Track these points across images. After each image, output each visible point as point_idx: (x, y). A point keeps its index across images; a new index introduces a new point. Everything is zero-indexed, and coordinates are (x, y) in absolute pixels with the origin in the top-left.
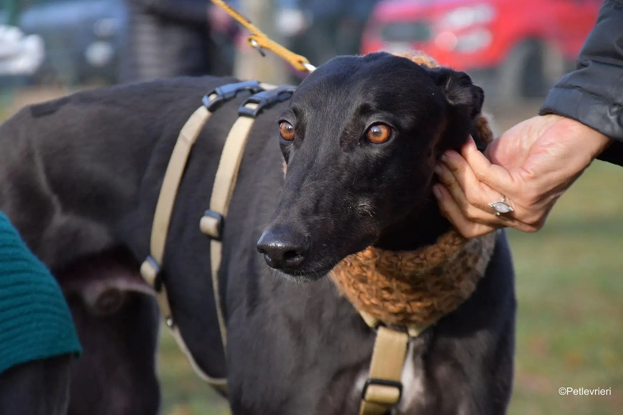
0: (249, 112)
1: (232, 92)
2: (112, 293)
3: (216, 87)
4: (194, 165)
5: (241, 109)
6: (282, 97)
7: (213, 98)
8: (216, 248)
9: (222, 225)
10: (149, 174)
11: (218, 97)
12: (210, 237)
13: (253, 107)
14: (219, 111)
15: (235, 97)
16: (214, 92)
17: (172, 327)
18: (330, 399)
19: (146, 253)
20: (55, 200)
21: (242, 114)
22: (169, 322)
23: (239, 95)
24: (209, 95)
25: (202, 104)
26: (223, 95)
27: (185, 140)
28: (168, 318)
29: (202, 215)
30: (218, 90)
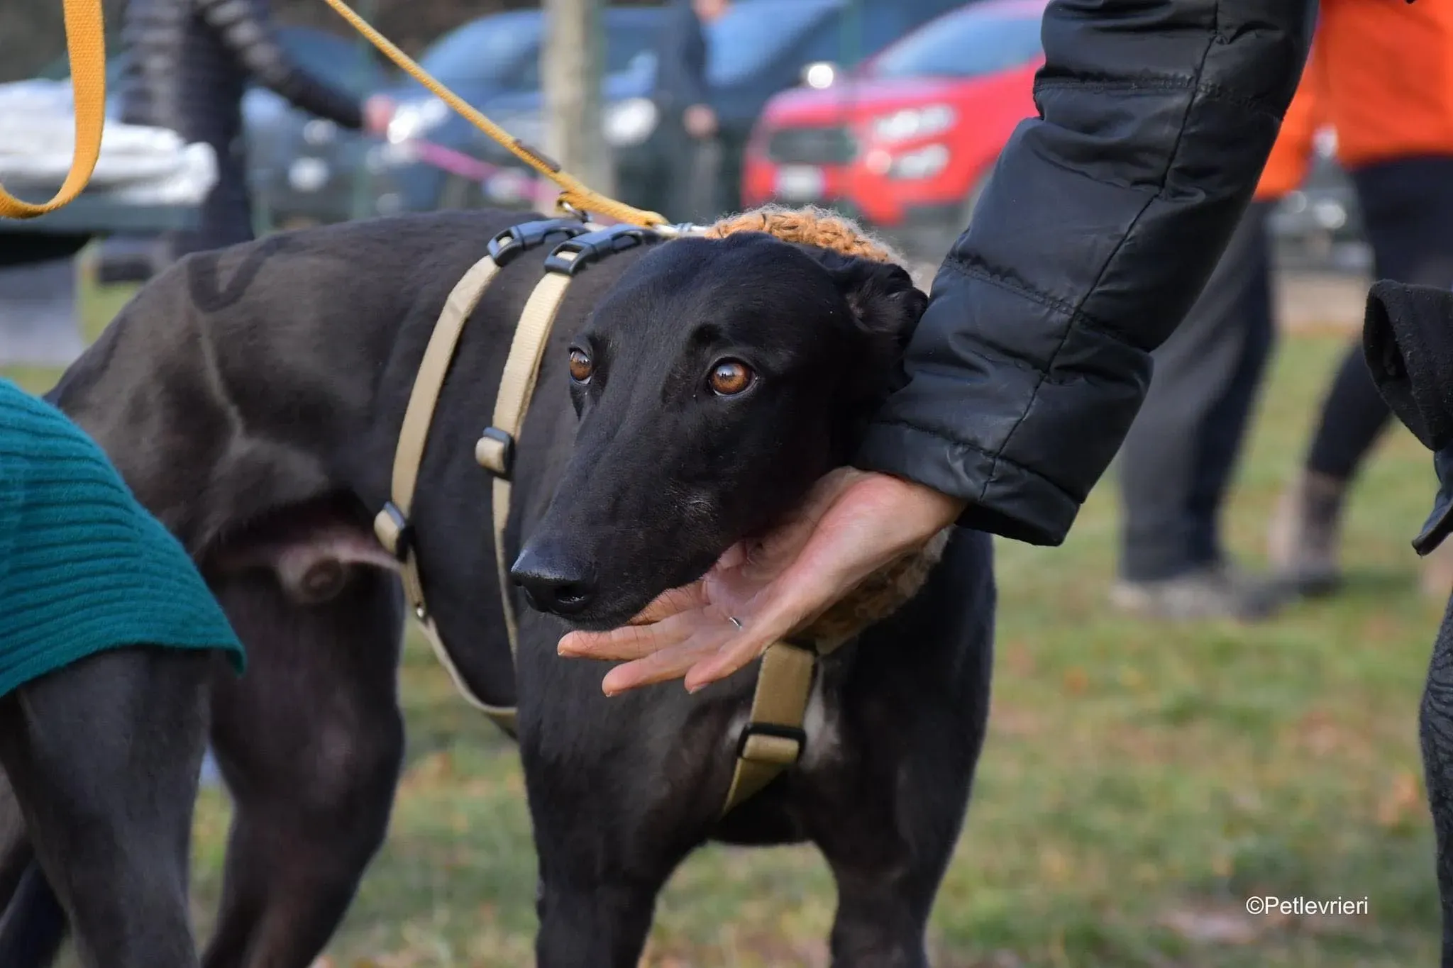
0: (562, 265)
1: (536, 235)
2: (329, 566)
3: (511, 226)
4: (468, 355)
5: (550, 261)
6: (619, 244)
7: (505, 242)
8: (501, 491)
9: (511, 453)
10: (392, 370)
11: (513, 242)
12: (491, 473)
13: (570, 257)
14: (514, 264)
15: (542, 242)
16: (508, 234)
17: (424, 620)
18: (685, 754)
19: (384, 498)
20: (233, 412)
21: (550, 269)
22: (420, 612)
23: (548, 240)
24: (498, 239)
25: (487, 253)
26: (523, 239)
27: (455, 310)
28: (418, 605)
29: (481, 436)
30: (514, 231)
